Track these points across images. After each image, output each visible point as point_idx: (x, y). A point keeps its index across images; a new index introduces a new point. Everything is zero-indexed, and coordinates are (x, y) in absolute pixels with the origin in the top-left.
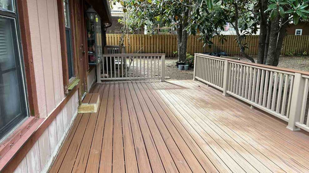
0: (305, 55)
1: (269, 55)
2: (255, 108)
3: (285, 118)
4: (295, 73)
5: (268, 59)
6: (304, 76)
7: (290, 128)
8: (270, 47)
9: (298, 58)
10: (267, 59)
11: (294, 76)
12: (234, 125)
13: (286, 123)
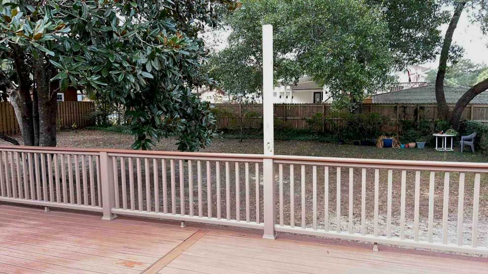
0: (76, 129)
1: (42, 133)
2: (52, 209)
3: (98, 209)
4: (99, 152)
5: (42, 139)
6: (110, 154)
7: (107, 217)
8: (42, 121)
9: (67, 133)
10: (40, 139)
11: (99, 156)
12: (36, 238)
13: (101, 214)
